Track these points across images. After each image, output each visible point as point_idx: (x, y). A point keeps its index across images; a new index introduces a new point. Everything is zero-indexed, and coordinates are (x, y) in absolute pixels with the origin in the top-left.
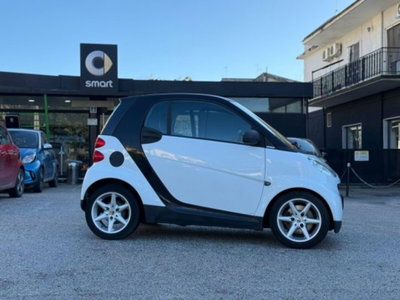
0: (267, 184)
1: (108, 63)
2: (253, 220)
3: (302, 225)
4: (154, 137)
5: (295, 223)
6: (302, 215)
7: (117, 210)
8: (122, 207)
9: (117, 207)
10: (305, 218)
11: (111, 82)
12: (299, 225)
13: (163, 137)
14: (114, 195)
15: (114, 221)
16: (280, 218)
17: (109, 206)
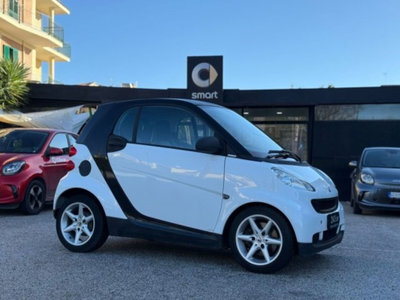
0: (226, 197)
1: (213, 74)
2: (212, 238)
3: (262, 246)
4: (119, 145)
5: (255, 242)
6: (263, 234)
7: (84, 221)
8: (88, 218)
9: (84, 218)
10: (266, 237)
11: (216, 93)
12: (259, 245)
13: (128, 145)
14: (81, 206)
15: (80, 232)
16: (239, 236)
17: (77, 217)
